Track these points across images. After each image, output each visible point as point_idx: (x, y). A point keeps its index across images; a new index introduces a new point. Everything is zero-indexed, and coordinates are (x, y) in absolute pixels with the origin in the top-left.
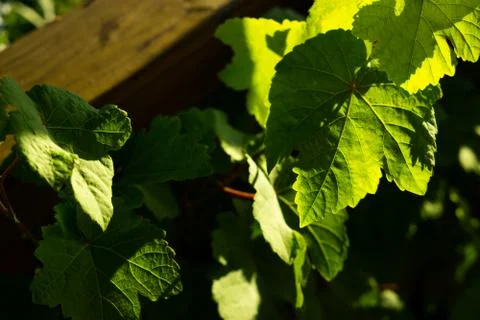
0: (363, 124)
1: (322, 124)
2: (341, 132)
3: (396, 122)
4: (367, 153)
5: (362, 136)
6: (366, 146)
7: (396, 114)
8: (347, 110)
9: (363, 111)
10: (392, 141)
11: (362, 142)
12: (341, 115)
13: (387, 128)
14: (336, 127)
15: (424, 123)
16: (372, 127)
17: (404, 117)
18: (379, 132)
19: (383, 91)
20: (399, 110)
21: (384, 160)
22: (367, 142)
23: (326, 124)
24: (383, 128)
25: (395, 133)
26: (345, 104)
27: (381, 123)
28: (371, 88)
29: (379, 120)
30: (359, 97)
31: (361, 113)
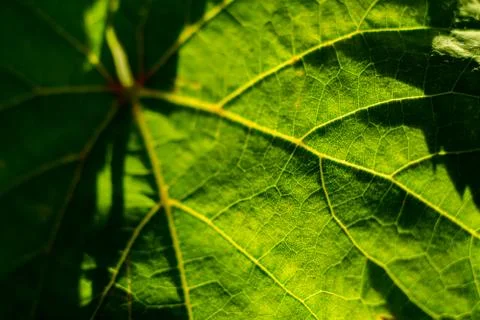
0: (229, 194)
1: (86, 289)
2: (174, 276)
3: (339, 108)
4: (307, 293)
5: (253, 240)
6: (289, 270)
7: (322, 78)
8: (150, 179)
9: (207, 145)
10: (364, 188)
11: (267, 260)
12: (140, 213)
13: (321, 151)
14: (141, 269)
15: (444, 43)
16: (262, 183)
17: (353, 70)
18: (301, 186)
19: (230, 30)
20: (322, 58)
21: (377, 278)
22: (282, 249)
23: (99, 278)
24: (307, 164)
25: (359, 148)
26: (133, 166)
27: (288, 147)
28: (187, 53)
29: (277, 142)
30: (168, 109)
31: (203, 161)
